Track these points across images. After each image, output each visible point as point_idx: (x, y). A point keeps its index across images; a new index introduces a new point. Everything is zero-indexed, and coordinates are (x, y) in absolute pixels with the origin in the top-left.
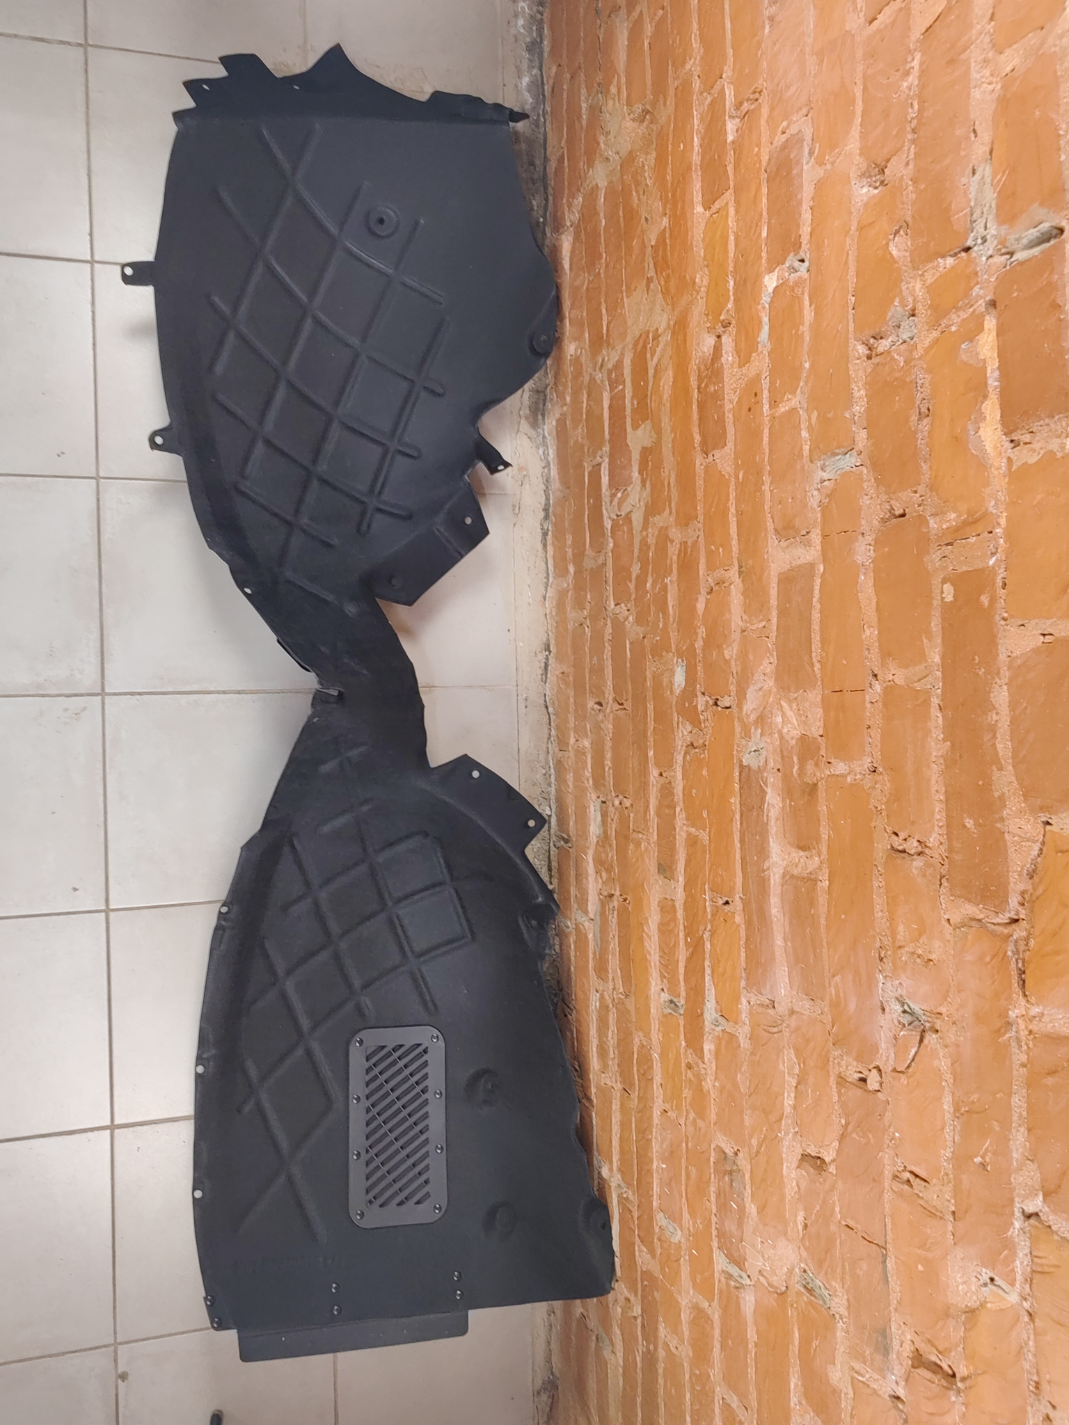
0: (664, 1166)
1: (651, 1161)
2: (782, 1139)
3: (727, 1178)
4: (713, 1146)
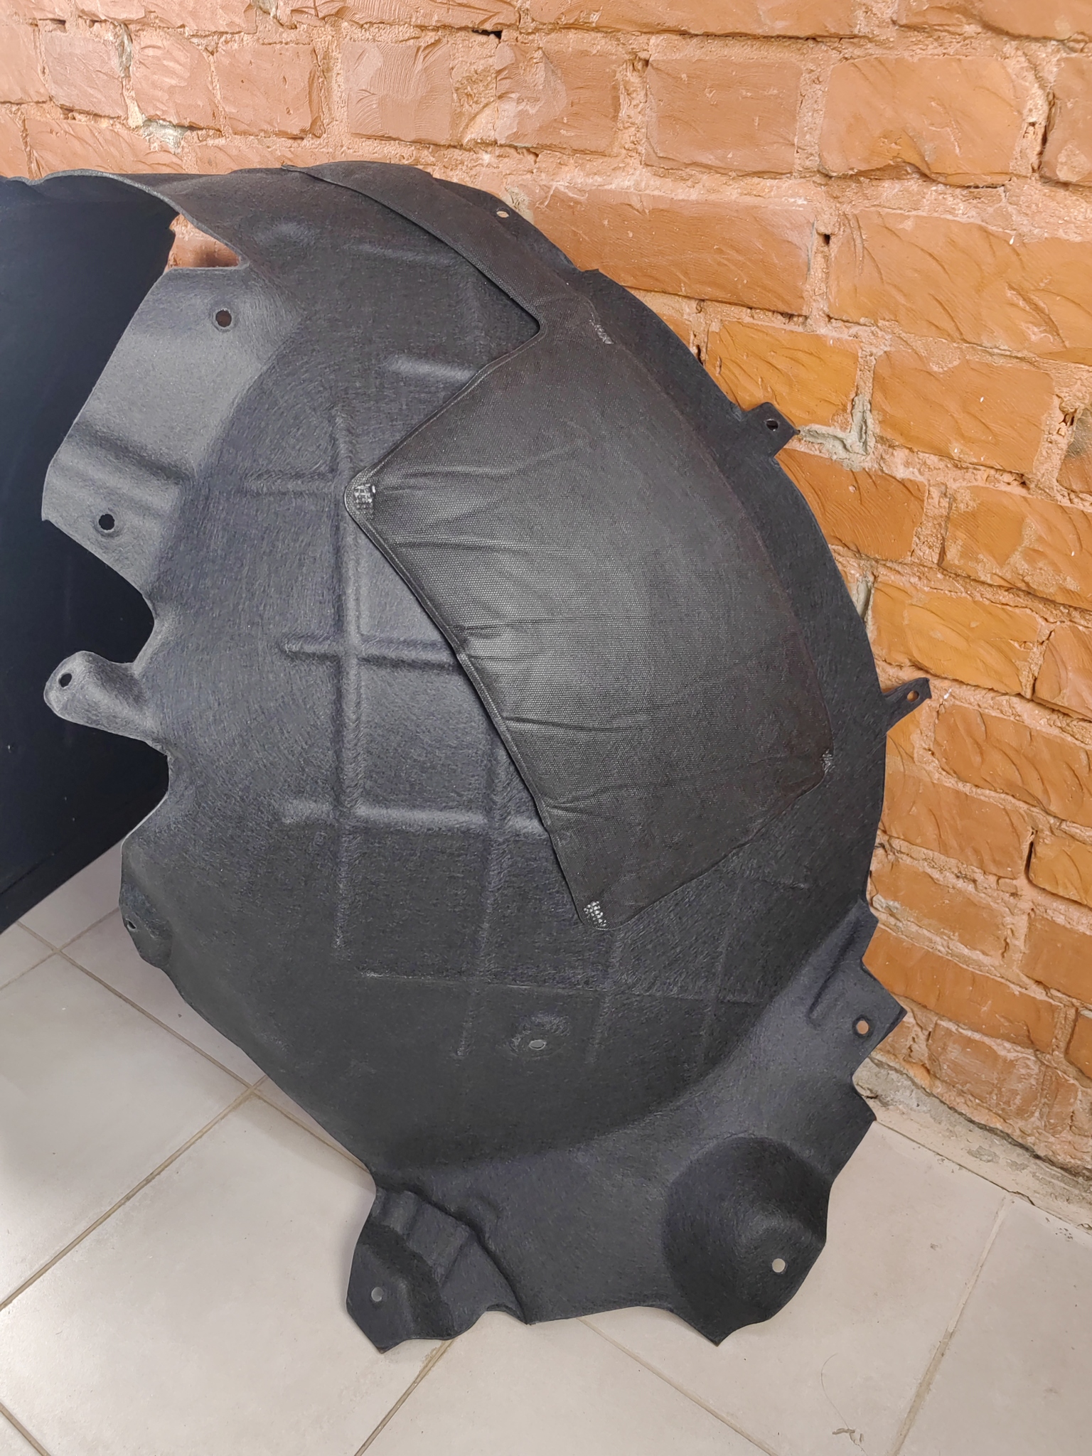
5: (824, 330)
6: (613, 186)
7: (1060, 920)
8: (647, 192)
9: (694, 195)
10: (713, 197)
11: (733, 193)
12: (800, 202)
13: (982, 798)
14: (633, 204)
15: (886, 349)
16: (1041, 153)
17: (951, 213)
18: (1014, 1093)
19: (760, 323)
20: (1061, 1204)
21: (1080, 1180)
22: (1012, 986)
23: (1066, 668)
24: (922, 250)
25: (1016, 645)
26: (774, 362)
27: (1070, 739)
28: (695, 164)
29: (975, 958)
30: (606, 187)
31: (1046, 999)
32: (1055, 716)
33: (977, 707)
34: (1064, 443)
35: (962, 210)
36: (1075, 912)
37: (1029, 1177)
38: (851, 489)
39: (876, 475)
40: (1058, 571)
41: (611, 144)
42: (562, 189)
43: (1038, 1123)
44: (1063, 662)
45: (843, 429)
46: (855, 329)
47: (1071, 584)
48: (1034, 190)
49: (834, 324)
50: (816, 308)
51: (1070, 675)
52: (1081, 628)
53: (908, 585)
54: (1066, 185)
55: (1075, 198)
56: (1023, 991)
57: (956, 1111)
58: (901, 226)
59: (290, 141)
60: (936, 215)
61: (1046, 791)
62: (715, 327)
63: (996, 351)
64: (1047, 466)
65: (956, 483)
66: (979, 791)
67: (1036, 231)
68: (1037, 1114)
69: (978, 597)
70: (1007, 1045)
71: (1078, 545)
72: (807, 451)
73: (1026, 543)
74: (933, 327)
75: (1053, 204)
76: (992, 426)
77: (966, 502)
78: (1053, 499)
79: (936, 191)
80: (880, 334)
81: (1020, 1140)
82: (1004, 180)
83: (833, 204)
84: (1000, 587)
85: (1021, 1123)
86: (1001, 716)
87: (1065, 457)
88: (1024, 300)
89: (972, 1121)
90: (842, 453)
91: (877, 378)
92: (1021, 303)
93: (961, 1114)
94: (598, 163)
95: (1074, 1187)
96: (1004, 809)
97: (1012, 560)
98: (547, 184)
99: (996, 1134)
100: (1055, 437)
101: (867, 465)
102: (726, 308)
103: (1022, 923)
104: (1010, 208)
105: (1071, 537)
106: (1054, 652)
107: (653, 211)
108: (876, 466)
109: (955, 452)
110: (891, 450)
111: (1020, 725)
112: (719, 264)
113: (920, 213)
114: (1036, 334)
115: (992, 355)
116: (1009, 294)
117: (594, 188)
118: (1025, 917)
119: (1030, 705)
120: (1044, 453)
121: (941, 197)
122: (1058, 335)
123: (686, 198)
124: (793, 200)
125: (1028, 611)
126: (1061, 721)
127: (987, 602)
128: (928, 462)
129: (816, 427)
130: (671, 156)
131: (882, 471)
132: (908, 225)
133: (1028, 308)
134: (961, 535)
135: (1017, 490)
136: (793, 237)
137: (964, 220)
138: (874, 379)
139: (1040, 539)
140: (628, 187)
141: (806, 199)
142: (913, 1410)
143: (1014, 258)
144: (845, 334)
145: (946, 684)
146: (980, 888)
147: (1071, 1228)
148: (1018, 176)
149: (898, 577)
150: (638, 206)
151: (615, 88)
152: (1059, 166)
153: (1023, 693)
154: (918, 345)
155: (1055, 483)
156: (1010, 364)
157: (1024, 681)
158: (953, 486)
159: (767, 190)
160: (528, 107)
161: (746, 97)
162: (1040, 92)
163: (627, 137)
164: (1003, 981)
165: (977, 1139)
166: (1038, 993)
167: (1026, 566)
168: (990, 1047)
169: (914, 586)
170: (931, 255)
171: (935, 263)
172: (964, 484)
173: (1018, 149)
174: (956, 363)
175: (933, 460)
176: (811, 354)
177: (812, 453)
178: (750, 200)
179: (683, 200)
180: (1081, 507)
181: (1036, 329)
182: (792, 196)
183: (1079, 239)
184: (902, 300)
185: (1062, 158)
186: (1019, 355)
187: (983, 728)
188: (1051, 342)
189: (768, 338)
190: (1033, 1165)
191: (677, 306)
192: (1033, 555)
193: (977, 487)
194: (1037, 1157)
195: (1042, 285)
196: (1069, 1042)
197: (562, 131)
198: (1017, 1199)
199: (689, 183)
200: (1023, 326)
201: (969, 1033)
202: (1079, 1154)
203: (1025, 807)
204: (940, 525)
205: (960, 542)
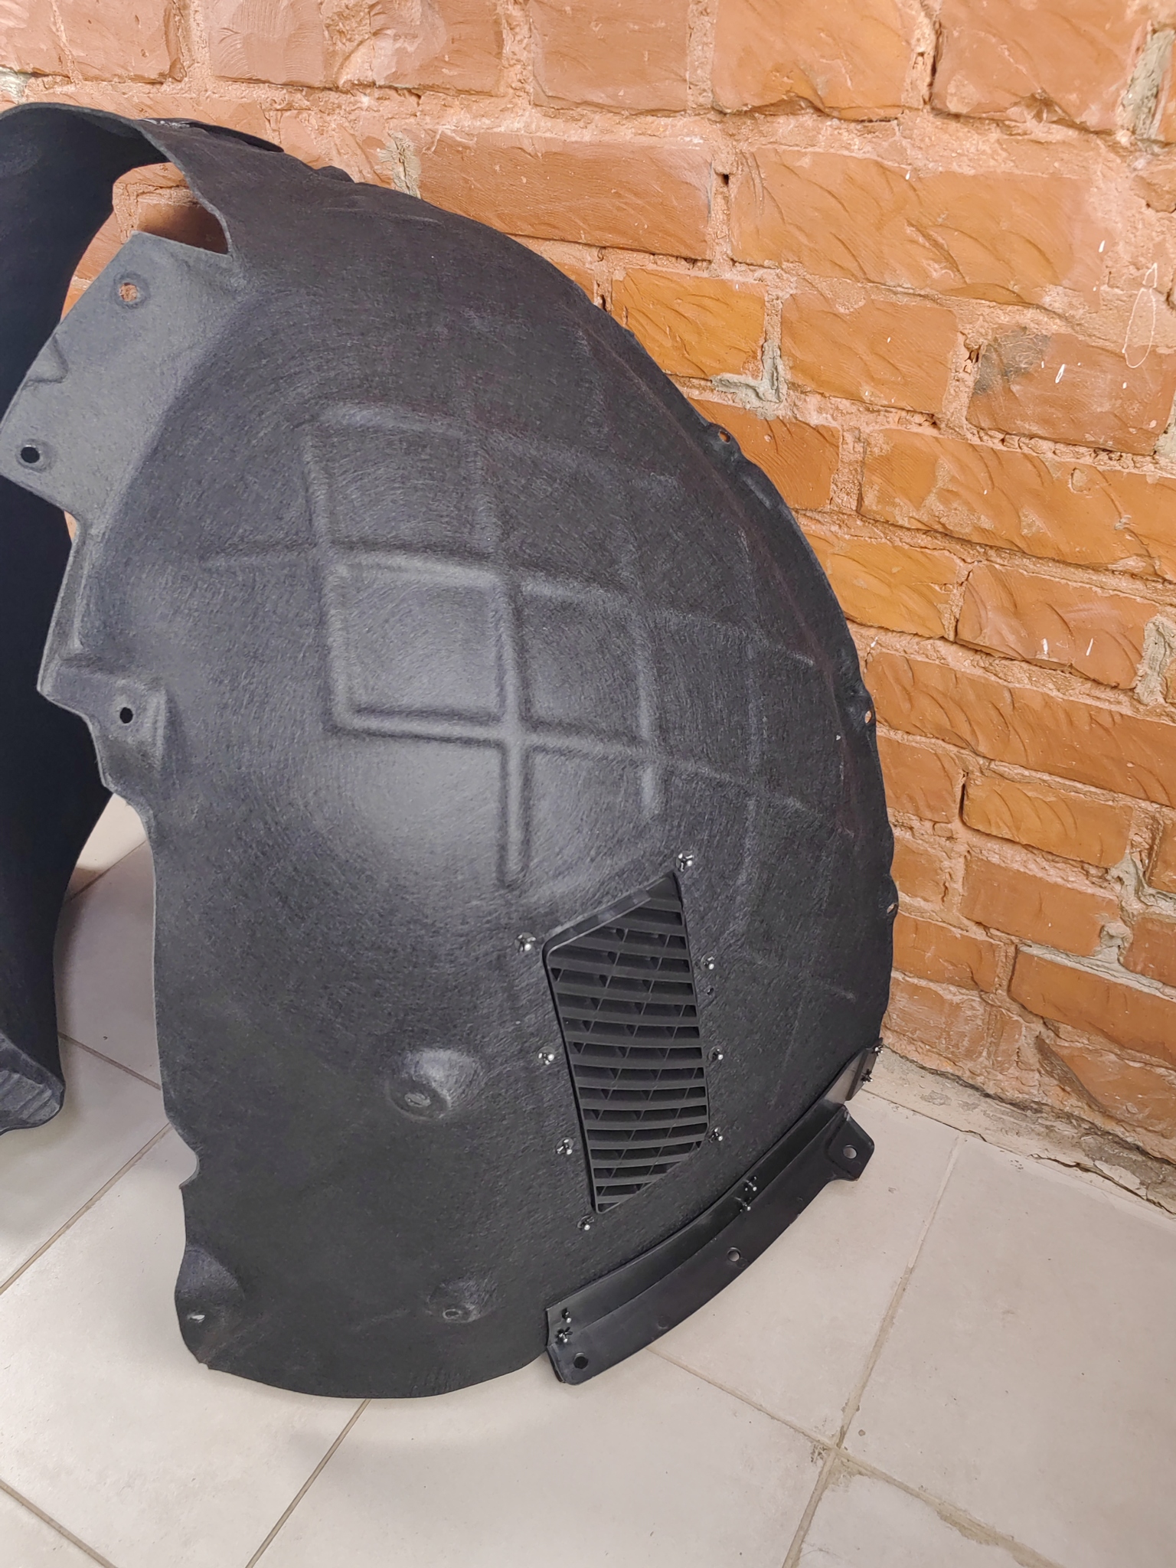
0: (1046, 648)
1: (1048, 701)
2: (916, 170)
3: (1015, 388)
4: (975, 441)
5: (730, 275)
6: (502, 129)
7: (995, 859)
8: (538, 134)
9: (587, 136)
10: (607, 138)
11: (626, 133)
12: (696, 140)
13: (914, 744)
14: (524, 147)
15: (791, 292)
16: (931, 85)
17: (847, 149)
18: (963, 1035)
19: (664, 269)
20: (1012, 1138)
21: (1029, 1113)
22: (953, 929)
23: (986, 608)
24: (821, 187)
25: (937, 588)
26: (681, 310)
27: (993, 678)
28: (586, 103)
29: (916, 904)
30: (495, 130)
31: (987, 939)
32: (978, 657)
33: (903, 654)
34: (970, 381)
35: (857, 145)
36: (1009, 850)
37: (982, 1114)
38: (767, 438)
39: (791, 423)
40: (972, 510)
41: (498, 81)
42: (449, 133)
43: (986, 1063)
44: (982, 601)
45: (755, 377)
46: (760, 273)
47: (986, 523)
48: (926, 123)
49: (739, 268)
50: (720, 251)
51: (990, 613)
52: (997, 566)
53: (828, 534)
54: (957, 116)
55: (966, 130)
56: (964, 933)
57: (908, 1059)
58: (798, 164)
59: (149, 86)
60: (832, 151)
61: (973, 732)
62: (619, 275)
63: (900, 289)
64: (956, 405)
65: (870, 426)
66: (911, 737)
67: (931, 165)
68: (985, 1054)
69: (898, 543)
70: (953, 989)
71: (989, 482)
72: (720, 401)
73: (940, 484)
74: (837, 268)
75: (946, 137)
76: (899, 365)
77: (880, 446)
78: (965, 438)
79: (831, 126)
80: (785, 276)
81: (970, 1081)
82: (897, 112)
83: (730, 142)
84: (918, 530)
85: (970, 1065)
86: (927, 660)
87: (973, 394)
88: (924, 236)
89: (923, 1068)
90: (755, 402)
91: (784, 323)
92: (921, 240)
93: (912, 1061)
94: (485, 103)
95: (1023, 1120)
96: (936, 754)
97: (927, 502)
98: (432, 128)
99: (947, 1078)
100: (962, 375)
101: (781, 413)
102: (627, 255)
103: (959, 865)
104: (905, 142)
105: (983, 475)
106: (975, 594)
107: (546, 155)
108: (790, 413)
109: (866, 395)
110: (803, 396)
111: (945, 668)
112: (619, 209)
113: (817, 149)
114: (937, 271)
115: (895, 293)
116: (909, 230)
117: (482, 131)
118: (962, 860)
119: (954, 648)
120: (952, 392)
121: (836, 132)
122: (958, 271)
123: (579, 140)
124: (688, 139)
125: (946, 553)
126: (984, 661)
127: (907, 547)
128: (841, 407)
129: (727, 376)
130: (560, 95)
131: (796, 418)
132: (806, 162)
133: (927, 244)
134: (877, 479)
135: (928, 431)
136: (692, 178)
137: (860, 155)
138: (781, 323)
139: (953, 479)
140: (518, 130)
141: (702, 138)
142: (878, 1345)
143: (911, 193)
144: (751, 278)
145: (872, 632)
146: (917, 834)
147: (1021, 1159)
148: (910, 108)
149: (819, 526)
150: (530, 149)
151: (497, 23)
152: (949, 97)
153: (946, 636)
154: (823, 286)
155: (965, 422)
156: (914, 302)
157: (946, 623)
158: (866, 430)
159: (661, 129)
160: (406, 45)
161: (634, 31)
162: (926, 21)
163: (513, 75)
164: (944, 925)
165: (930, 1083)
166: (978, 934)
167: (941, 507)
168: (936, 993)
169: (835, 534)
170: (829, 193)
171: (833, 200)
172: (877, 427)
173: (908, 81)
174: (861, 304)
175: (845, 404)
176: (718, 300)
177: (725, 403)
178: (645, 140)
179: (576, 142)
180: (990, 444)
181: (936, 266)
182: (688, 135)
183: (972, 172)
184: (803, 239)
185: (952, 89)
186: (922, 293)
187: (910, 675)
188: (952, 279)
189: (673, 285)
190: (985, 1104)
191: (578, 254)
192: (946, 496)
193: (890, 429)
194: (987, 1096)
195: (940, 220)
196: (1011, 979)
197: (444, 70)
198: (969, 1137)
199: (581, 124)
200: (925, 262)
201: (915, 981)
202: (1026, 1089)
203: (955, 749)
204: (856, 470)
205: (876, 487)
